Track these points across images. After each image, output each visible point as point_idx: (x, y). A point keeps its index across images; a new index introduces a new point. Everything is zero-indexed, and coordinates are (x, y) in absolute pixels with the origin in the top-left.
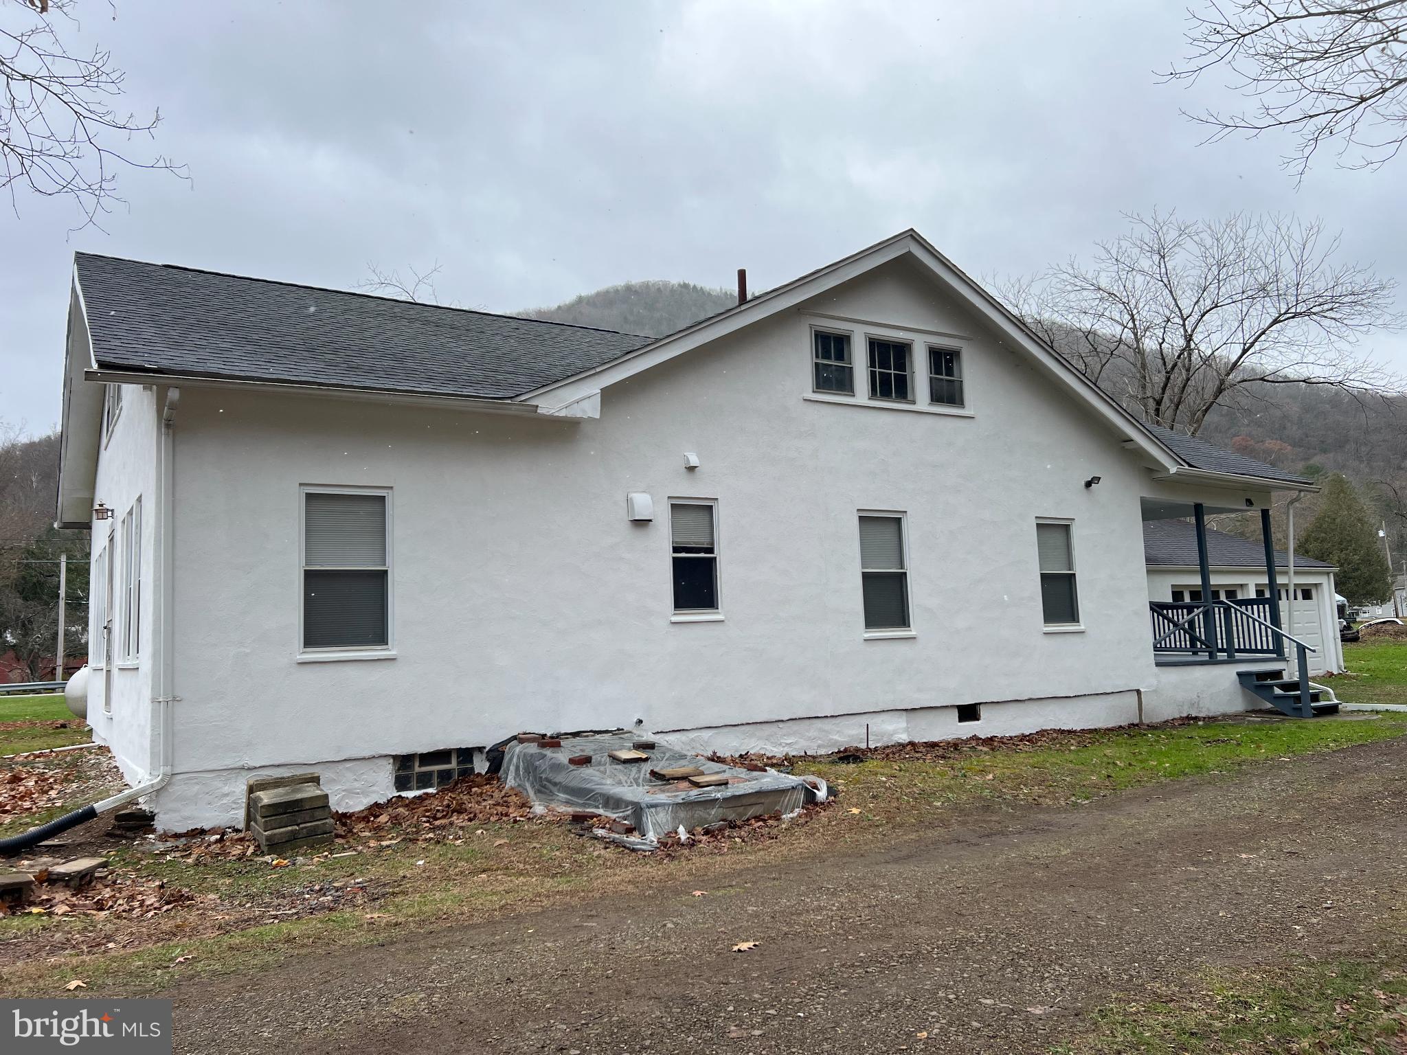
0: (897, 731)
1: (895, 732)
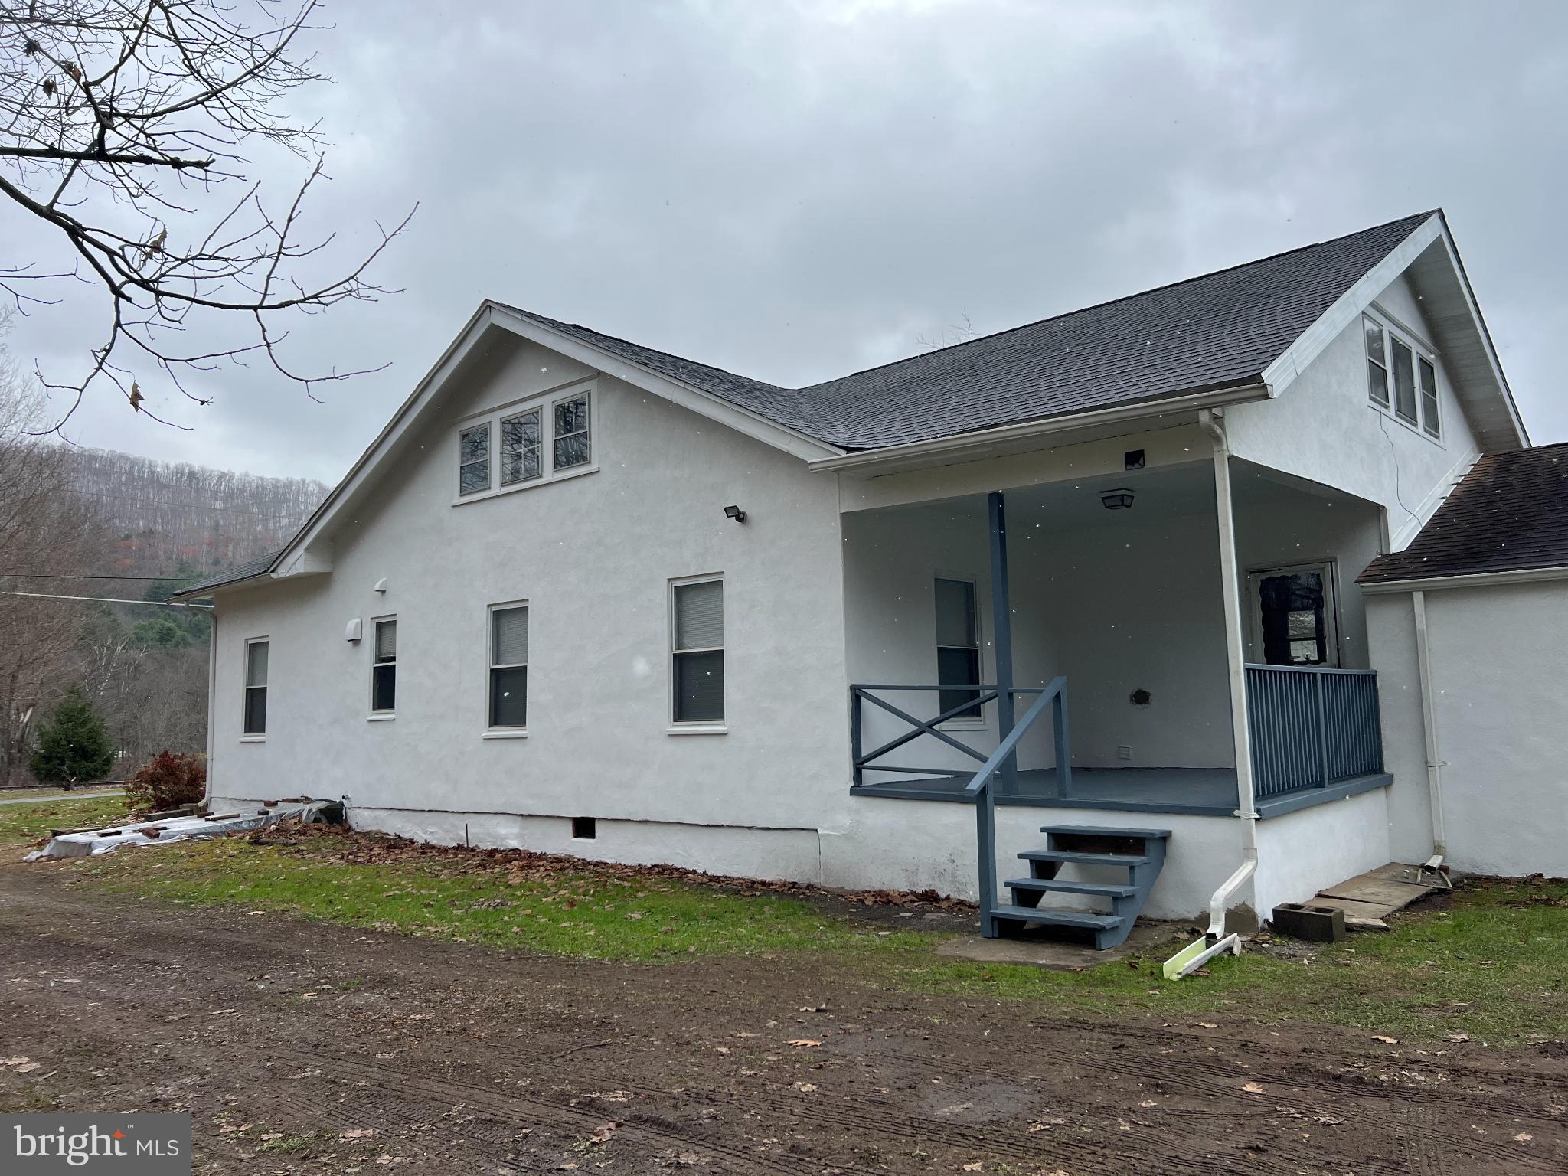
0: (509, 836)
1: (506, 837)
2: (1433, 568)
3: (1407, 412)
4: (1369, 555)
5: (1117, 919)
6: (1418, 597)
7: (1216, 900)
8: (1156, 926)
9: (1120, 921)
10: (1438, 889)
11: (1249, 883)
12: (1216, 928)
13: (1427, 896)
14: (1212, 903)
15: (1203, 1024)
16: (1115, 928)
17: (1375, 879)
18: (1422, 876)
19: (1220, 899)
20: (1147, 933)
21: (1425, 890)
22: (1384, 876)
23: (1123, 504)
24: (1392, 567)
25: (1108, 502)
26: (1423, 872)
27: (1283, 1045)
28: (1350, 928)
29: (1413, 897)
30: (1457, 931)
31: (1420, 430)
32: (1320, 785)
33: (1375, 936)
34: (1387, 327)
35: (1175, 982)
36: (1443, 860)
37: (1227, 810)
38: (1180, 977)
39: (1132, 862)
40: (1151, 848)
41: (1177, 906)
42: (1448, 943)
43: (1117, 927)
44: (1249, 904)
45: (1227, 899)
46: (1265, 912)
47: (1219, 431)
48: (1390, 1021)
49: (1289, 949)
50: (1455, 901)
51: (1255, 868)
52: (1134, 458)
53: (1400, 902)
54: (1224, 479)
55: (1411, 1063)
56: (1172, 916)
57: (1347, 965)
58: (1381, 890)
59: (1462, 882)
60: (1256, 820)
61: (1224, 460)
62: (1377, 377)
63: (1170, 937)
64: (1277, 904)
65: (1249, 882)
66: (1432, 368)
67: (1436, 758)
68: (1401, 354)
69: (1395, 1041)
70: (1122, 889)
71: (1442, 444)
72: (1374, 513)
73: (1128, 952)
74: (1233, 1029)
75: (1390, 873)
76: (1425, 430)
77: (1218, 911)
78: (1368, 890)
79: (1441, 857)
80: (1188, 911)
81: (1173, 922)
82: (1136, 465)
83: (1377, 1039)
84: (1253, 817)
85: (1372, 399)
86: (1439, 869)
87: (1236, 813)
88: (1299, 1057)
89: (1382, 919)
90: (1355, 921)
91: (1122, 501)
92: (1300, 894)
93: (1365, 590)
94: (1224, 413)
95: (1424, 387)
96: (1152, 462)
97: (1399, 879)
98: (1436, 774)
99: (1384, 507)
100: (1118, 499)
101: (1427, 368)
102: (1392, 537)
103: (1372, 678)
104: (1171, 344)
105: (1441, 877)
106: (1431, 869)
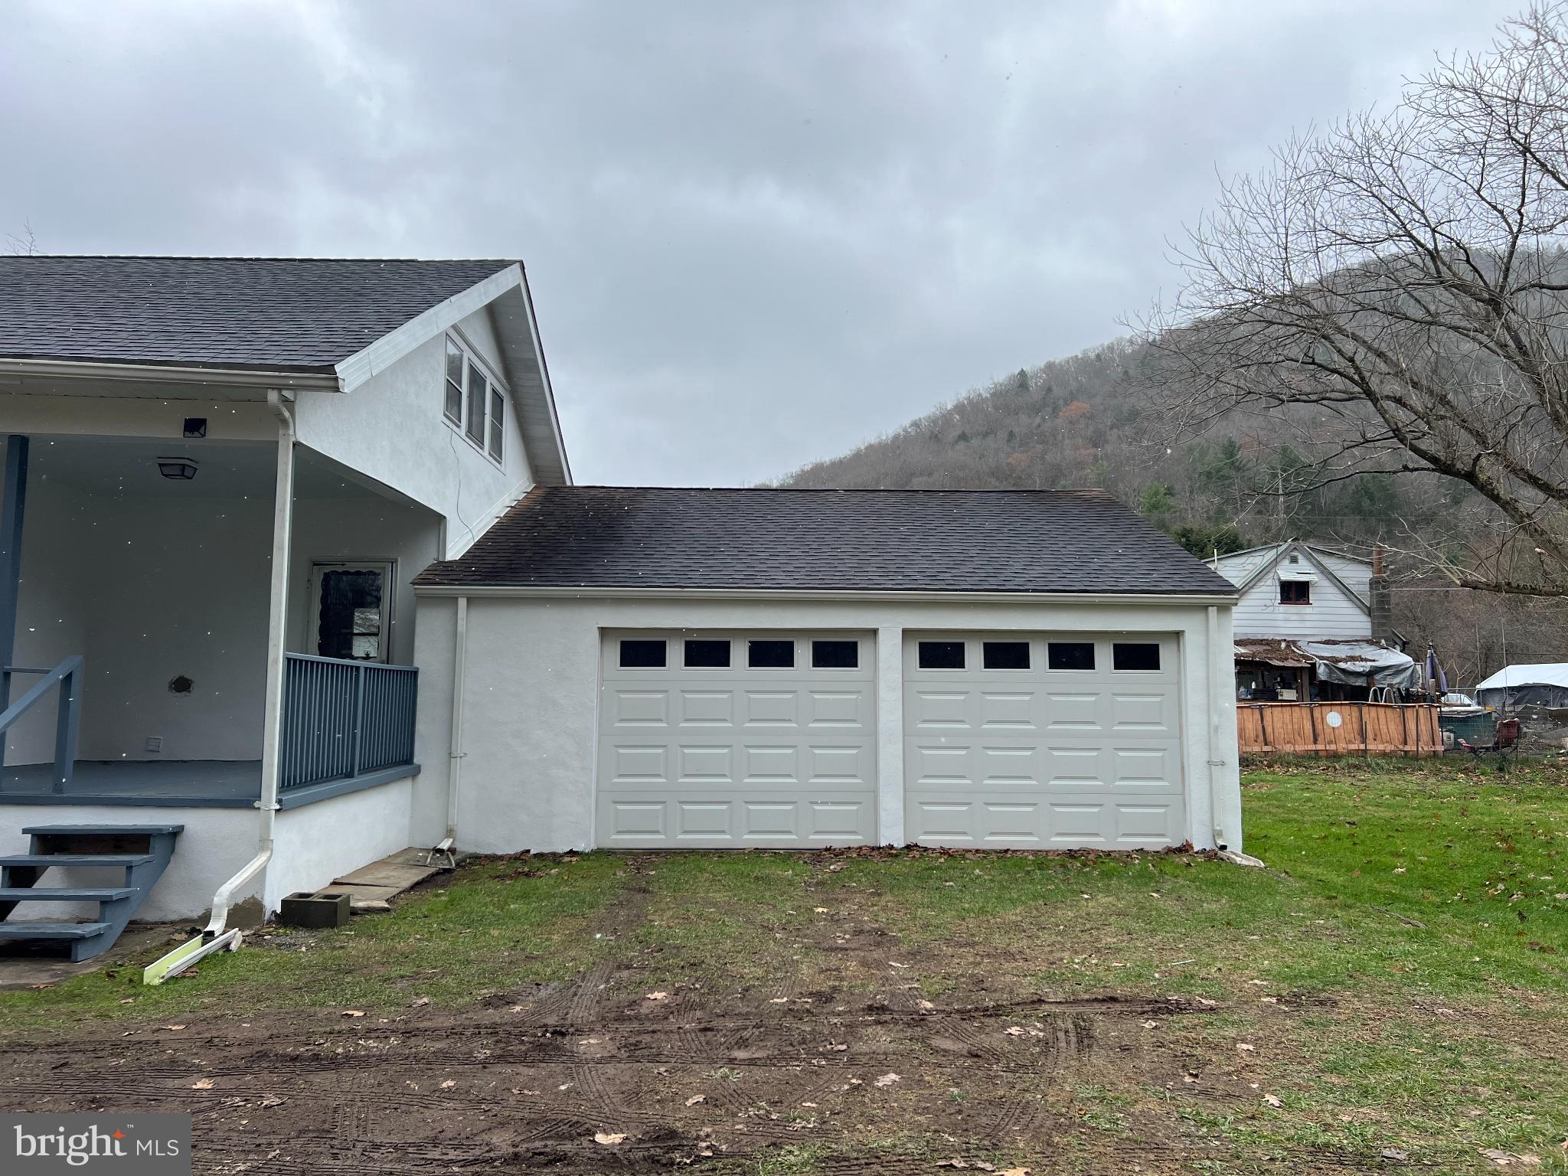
2: (478, 578)
3: (475, 434)
4: (426, 560)
5: (102, 925)
6: (462, 603)
7: (219, 895)
8: (152, 929)
9: (105, 928)
10: (443, 869)
11: (261, 875)
12: (216, 926)
13: (433, 875)
14: (215, 899)
15: (170, 1027)
16: (99, 936)
17: (389, 863)
18: (432, 858)
19: (224, 895)
20: (137, 938)
21: (432, 870)
22: (400, 860)
23: (183, 475)
24: (446, 573)
25: (166, 470)
26: (433, 854)
27: (251, 1035)
28: (354, 912)
29: (420, 878)
30: (449, 906)
31: (486, 453)
32: (350, 775)
33: (376, 917)
34: (467, 354)
35: (155, 987)
36: (453, 842)
37: (247, 802)
38: (161, 980)
39: (131, 862)
40: (157, 846)
41: (179, 906)
42: (438, 917)
43: (99, 935)
44: (258, 896)
45: (233, 894)
46: (273, 903)
47: (287, 414)
48: (365, 996)
49: (291, 939)
50: (455, 879)
51: (269, 859)
52: (194, 426)
53: (406, 884)
54: (286, 464)
55: (369, 1033)
56: (174, 917)
57: (342, 947)
58: (391, 874)
59: (465, 861)
60: (277, 811)
61: (288, 446)
62: (453, 397)
63: (165, 939)
64: (286, 894)
65: (262, 873)
66: (502, 401)
67: (458, 751)
68: (477, 380)
69: (361, 1014)
70: (113, 892)
71: (503, 469)
72: (434, 521)
73: (110, 961)
74: (202, 1027)
75: (406, 857)
76: (490, 454)
77: (220, 907)
78: (380, 875)
79: (451, 840)
80: (191, 910)
81: (172, 923)
82: (196, 434)
83: (347, 1014)
84: (274, 808)
85: (445, 415)
86: (448, 850)
87: (256, 804)
88: (262, 1044)
89: (386, 901)
90: (361, 904)
91: (183, 470)
92: (314, 882)
93: (417, 592)
94: (295, 398)
95: (493, 415)
96: (215, 433)
97: (411, 863)
98: (457, 764)
99: (445, 517)
100: (179, 469)
101: (498, 399)
102: (449, 545)
103: (414, 674)
104: (254, 316)
105: (448, 858)
106: (441, 851)
